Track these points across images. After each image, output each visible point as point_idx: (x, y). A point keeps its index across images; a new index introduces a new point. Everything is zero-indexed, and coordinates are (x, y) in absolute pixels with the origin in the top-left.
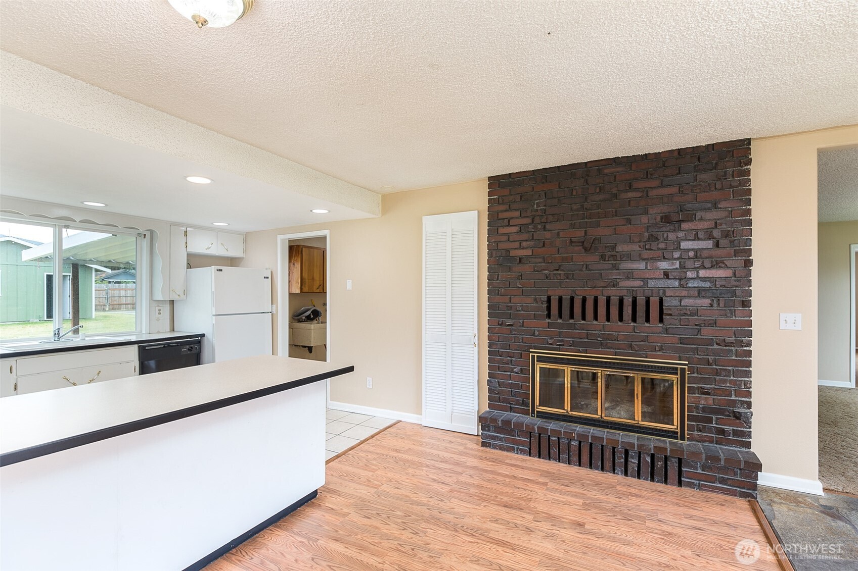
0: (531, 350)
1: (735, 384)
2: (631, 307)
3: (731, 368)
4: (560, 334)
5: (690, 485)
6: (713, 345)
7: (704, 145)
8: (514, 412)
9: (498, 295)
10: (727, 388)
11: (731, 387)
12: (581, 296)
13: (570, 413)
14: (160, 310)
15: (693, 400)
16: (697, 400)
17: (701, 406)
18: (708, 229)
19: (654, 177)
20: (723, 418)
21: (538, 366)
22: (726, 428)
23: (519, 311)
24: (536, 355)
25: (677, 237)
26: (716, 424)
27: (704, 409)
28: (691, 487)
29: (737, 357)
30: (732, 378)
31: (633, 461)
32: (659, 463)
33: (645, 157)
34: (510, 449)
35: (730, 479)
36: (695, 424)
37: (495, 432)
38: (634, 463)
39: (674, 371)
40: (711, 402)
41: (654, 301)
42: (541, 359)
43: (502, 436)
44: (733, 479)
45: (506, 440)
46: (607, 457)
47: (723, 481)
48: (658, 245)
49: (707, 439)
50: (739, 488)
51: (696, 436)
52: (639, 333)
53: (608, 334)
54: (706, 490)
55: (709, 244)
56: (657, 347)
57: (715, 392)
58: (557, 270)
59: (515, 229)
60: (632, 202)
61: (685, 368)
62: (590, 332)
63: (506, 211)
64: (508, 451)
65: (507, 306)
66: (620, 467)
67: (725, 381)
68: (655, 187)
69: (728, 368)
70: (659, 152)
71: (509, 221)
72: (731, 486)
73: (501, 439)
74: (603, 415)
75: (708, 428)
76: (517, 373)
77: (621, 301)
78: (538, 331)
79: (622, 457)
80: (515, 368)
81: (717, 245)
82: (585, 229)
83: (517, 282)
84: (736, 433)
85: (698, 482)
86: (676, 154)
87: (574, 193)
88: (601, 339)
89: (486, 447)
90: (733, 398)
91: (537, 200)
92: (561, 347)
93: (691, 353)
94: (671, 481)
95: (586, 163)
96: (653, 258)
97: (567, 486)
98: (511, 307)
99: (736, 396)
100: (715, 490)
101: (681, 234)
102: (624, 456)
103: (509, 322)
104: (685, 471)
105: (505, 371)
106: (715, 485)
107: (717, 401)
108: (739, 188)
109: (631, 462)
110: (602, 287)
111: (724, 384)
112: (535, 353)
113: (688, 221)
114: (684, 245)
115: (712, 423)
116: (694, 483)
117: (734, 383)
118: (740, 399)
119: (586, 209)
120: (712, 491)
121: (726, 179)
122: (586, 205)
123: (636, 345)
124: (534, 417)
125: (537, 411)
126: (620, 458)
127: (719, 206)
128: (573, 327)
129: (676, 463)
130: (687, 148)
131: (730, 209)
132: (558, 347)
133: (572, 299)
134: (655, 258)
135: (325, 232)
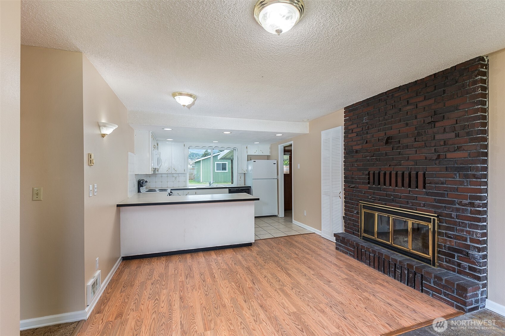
0: (360, 202)
1: (469, 234)
2: (408, 178)
3: (468, 222)
4: (374, 193)
5: (427, 293)
6: (455, 205)
7: (449, 68)
8: (355, 235)
9: (348, 171)
10: (464, 236)
11: (467, 235)
12: (383, 171)
13: (377, 239)
14: (240, 177)
15: (442, 241)
16: (445, 241)
17: (447, 246)
18: (452, 125)
19: (421, 94)
20: (462, 256)
21: (363, 211)
22: (464, 263)
23: (356, 180)
24: (362, 204)
25: (433, 132)
26: (457, 259)
27: (450, 248)
28: (427, 294)
29: (471, 214)
30: (468, 229)
31: (398, 270)
32: (411, 275)
33: (415, 83)
34: (346, 253)
35: (450, 294)
36: (444, 257)
37: (340, 243)
38: (398, 272)
39: (429, 220)
40: (454, 244)
41: (421, 174)
42: (365, 207)
43: (343, 245)
44: (451, 295)
45: (345, 248)
46: (386, 266)
47: (446, 295)
48: (422, 138)
49: (452, 269)
50: (456, 302)
51: (445, 266)
52: (412, 194)
53: (396, 194)
54: (436, 298)
55: (453, 135)
56: (422, 204)
57: (456, 237)
58: (373, 156)
59: (355, 134)
60: (408, 112)
61: (435, 219)
62: (388, 193)
63: (352, 124)
64: (346, 254)
65: (352, 177)
66: (392, 273)
67: (462, 231)
68: (421, 101)
69: (464, 221)
70: (423, 78)
71: (352, 130)
72: (451, 300)
73: (343, 247)
74: (393, 243)
75: (452, 262)
76: (355, 214)
77: (403, 174)
78: (364, 191)
79: (393, 267)
80: (355, 211)
81: (457, 135)
82: (385, 132)
83: (355, 164)
84: (470, 268)
85: (432, 292)
86: (433, 77)
87: (381, 111)
88: (393, 197)
89: (338, 250)
90: (469, 243)
91: (365, 117)
92: (375, 201)
93: (442, 210)
94: (417, 287)
95: (386, 92)
96: (420, 147)
97: (350, 271)
98: (353, 177)
99: (470, 242)
100: (441, 299)
101: (435, 130)
102: (394, 267)
103: (353, 186)
104: (424, 283)
105: (351, 213)
106: (441, 296)
107: (457, 244)
108: (473, 93)
109: (397, 271)
110: (394, 166)
111: (462, 233)
112: (362, 203)
113: (440, 121)
114: (438, 137)
115: (455, 258)
116: (429, 292)
117: (469, 232)
118: (474, 245)
119: (386, 119)
120: (439, 300)
121: (464, 88)
122: (386, 117)
123: (410, 202)
124: (361, 239)
125: (363, 236)
126: (392, 268)
127: (459, 108)
128: (380, 189)
129: (420, 277)
130: (439, 72)
131: (467, 109)
132: (373, 200)
133: (379, 173)
134: (421, 147)
135: (292, 142)
